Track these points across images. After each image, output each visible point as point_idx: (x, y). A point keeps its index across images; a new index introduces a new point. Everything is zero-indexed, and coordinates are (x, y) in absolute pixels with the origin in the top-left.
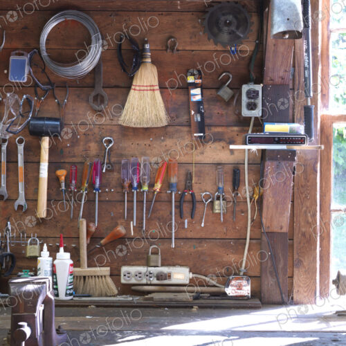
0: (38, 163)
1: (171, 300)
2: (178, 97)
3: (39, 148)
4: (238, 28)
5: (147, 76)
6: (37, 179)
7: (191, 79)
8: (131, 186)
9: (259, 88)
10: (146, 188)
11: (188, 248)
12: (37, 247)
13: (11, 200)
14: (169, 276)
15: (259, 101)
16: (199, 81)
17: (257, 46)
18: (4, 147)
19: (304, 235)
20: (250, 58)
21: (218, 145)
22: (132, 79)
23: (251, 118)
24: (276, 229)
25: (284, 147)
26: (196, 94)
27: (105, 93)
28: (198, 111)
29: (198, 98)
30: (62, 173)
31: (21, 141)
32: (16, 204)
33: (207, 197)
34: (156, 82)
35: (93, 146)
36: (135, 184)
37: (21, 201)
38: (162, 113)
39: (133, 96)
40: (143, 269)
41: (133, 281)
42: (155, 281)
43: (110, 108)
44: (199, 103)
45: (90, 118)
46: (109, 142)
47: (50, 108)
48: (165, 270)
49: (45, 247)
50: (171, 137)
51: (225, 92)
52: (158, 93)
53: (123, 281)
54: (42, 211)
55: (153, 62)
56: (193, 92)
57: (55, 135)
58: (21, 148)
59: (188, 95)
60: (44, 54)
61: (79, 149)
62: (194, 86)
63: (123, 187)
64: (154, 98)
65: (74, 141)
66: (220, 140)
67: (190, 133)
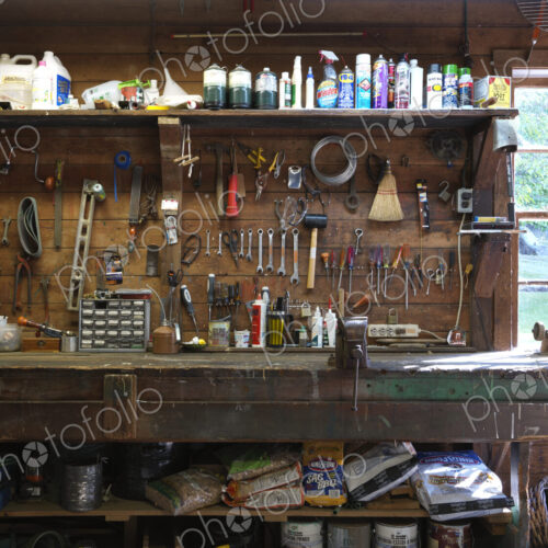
0: (309, 248)
1: (411, 347)
2: (410, 199)
3: (310, 237)
4: (454, 148)
5: (389, 183)
6: (308, 260)
7: (419, 186)
8: (376, 265)
9: (470, 191)
10: (386, 266)
11: (416, 310)
12: (309, 309)
13: (288, 276)
14: (403, 331)
15: (471, 201)
16: (425, 187)
17: (467, 161)
18: (284, 237)
19: (502, 299)
20: (462, 171)
21: (438, 234)
22: (377, 186)
23: (462, 214)
24: (484, 296)
25: (500, 231)
26: (423, 197)
27: (357, 196)
28: (425, 210)
29: (425, 199)
30: (325, 255)
31: (296, 232)
32: (292, 279)
33: (431, 272)
34: (395, 188)
35: (348, 236)
36: (379, 263)
37: (295, 276)
38: (400, 210)
39: (379, 199)
40: (385, 326)
41: (378, 335)
42: (395, 335)
43: (360, 207)
44: (425, 203)
45: (347, 215)
46: (360, 232)
47: (316, 208)
48: (401, 326)
49: (318, 309)
50: (404, 229)
51: (444, 195)
52: (396, 196)
53: (370, 335)
54: (311, 284)
55: (393, 173)
56: (421, 195)
57: (321, 227)
58: (296, 237)
59: (418, 198)
60: (314, 168)
61: (337, 239)
62: (422, 190)
63: (369, 265)
64: (393, 200)
65: (335, 233)
66: (439, 231)
67: (419, 226)
